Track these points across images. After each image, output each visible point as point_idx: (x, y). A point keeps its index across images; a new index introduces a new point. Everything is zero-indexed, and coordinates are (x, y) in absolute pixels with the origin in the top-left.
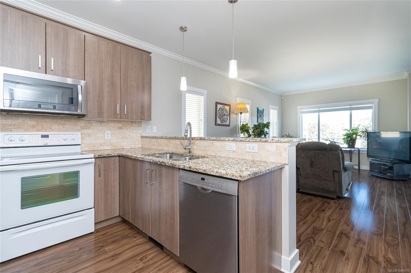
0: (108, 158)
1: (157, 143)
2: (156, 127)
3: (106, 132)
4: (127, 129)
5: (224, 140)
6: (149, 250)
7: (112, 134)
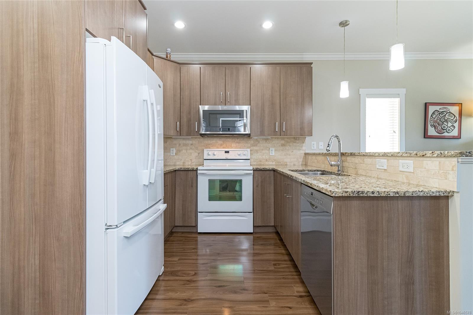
0: (264, 171)
1: (316, 160)
2: (323, 143)
3: (270, 149)
4: (290, 146)
5: (374, 155)
6: (285, 261)
7: (275, 150)
